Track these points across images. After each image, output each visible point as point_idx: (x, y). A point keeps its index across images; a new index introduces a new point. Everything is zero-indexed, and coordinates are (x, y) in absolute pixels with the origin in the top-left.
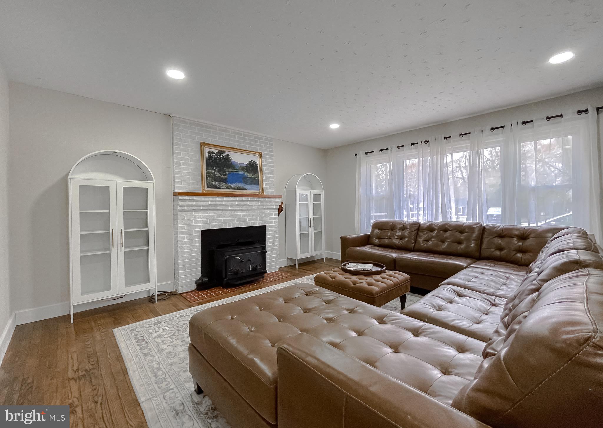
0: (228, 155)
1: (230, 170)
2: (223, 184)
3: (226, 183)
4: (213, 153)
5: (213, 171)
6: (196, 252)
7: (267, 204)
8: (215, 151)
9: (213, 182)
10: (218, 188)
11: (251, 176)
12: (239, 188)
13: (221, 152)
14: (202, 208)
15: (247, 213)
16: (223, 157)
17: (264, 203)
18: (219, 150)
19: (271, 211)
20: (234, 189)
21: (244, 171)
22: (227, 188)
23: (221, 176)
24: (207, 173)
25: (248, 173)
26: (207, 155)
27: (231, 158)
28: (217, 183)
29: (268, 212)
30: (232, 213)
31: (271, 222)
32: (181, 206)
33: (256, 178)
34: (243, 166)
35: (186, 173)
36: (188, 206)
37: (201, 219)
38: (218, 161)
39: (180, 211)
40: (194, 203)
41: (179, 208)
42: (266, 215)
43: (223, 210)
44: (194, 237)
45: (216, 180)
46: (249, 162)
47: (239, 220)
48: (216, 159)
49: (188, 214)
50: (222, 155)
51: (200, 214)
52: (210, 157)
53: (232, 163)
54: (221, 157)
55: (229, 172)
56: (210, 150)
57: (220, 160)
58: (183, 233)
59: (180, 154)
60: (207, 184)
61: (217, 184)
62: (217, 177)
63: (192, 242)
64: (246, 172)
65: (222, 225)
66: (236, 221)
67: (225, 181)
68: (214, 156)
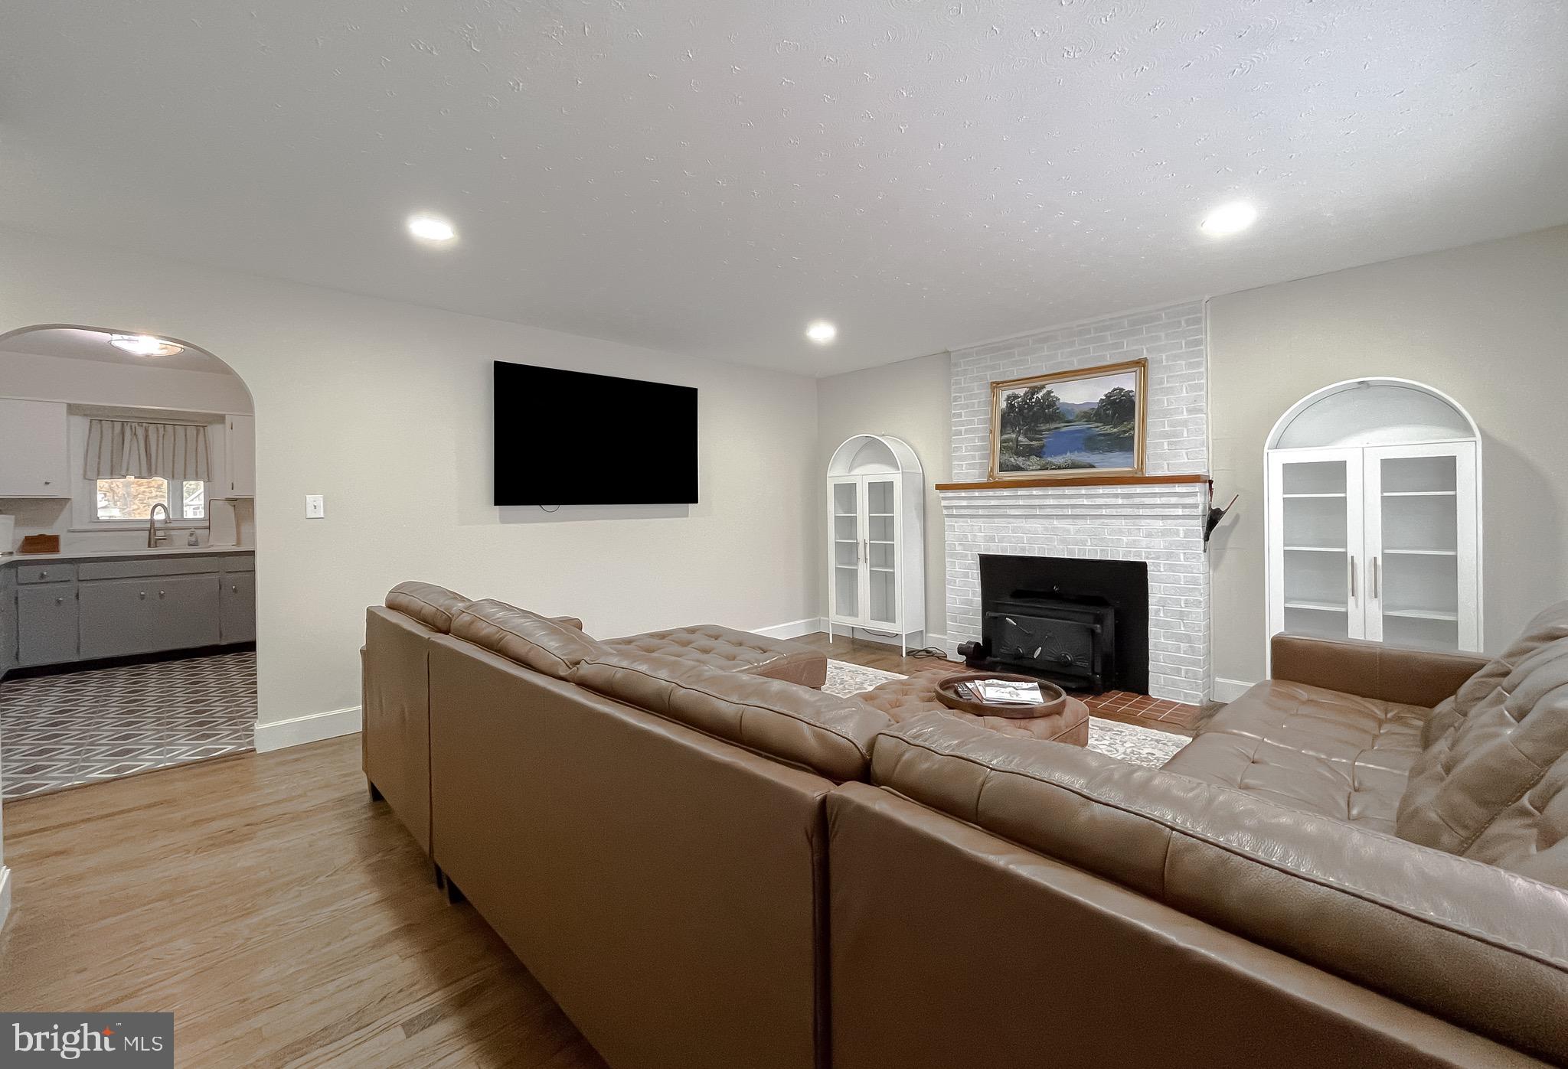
0: (1050, 392)
1: (1053, 426)
2: (1034, 459)
3: (1040, 457)
4: (1016, 397)
5: (1014, 436)
6: (974, 594)
7: (1147, 501)
8: (1021, 392)
9: (1012, 459)
10: (1022, 469)
11: (1109, 429)
12: (1074, 466)
13: (1034, 391)
14: (981, 512)
15: (1088, 524)
16: (1038, 401)
17: (1137, 501)
18: (1030, 388)
19: (1169, 521)
20: (1060, 468)
21: (1089, 421)
22: (1044, 468)
23: (1031, 443)
24: (1002, 442)
25: (1099, 424)
26: (1004, 405)
27: (1056, 398)
28: (1021, 459)
29: (1159, 524)
30: (1046, 522)
31: (1169, 556)
32: (946, 507)
33: (1125, 432)
34: (1086, 409)
35: (969, 448)
36: (957, 507)
37: (983, 534)
38: (1026, 411)
39: (948, 516)
40: (964, 503)
41: (945, 512)
42: (1149, 535)
43: (1027, 517)
44: (969, 567)
45: (1018, 454)
46: (1106, 396)
47: (1064, 541)
48: (1021, 408)
49: (961, 522)
50: (1035, 396)
51: (980, 522)
52: (1011, 407)
53: (1058, 409)
54: (1034, 400)
55: (1049, 430)
56: (1010, 392)
57: (1031, 408)
58: (952, 555)
59: (960, 415)
60: (1001, 465)
61: (1020, 461)
62: (1021, 446)
63: (966, 575)
64: (1096, 421)
65: (1023, 549)
66: (1056, 543)
67: (1039, 452)
68: (1018, 403)
